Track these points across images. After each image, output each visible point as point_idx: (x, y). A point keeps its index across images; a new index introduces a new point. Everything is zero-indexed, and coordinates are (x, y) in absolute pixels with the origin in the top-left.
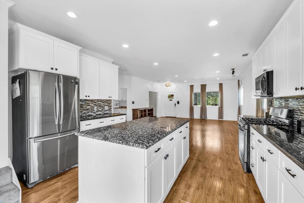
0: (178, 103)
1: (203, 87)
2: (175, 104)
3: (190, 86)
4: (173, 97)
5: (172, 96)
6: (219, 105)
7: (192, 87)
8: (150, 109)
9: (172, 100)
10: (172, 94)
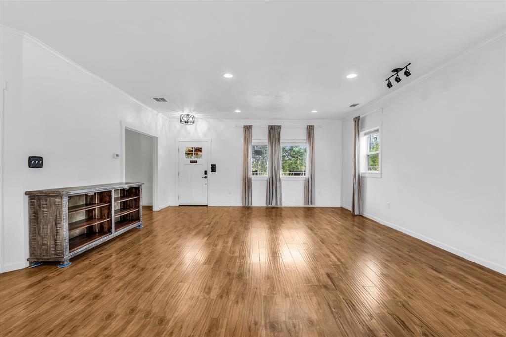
0: (213, 168)
1: (274, 132)
2: (206, 173)
3: (244, 127)
4: (199, 153)
5: (198, 150)
6: (308, 175)
7: (248, 129)
8: (126, 187)
9: (196, 162)
10: (196, 145)
